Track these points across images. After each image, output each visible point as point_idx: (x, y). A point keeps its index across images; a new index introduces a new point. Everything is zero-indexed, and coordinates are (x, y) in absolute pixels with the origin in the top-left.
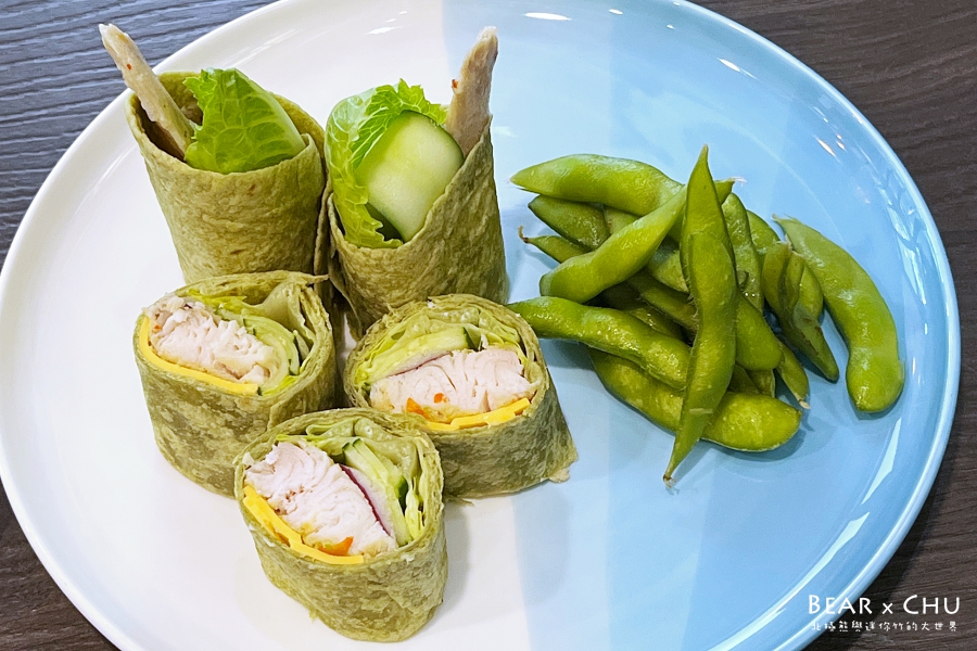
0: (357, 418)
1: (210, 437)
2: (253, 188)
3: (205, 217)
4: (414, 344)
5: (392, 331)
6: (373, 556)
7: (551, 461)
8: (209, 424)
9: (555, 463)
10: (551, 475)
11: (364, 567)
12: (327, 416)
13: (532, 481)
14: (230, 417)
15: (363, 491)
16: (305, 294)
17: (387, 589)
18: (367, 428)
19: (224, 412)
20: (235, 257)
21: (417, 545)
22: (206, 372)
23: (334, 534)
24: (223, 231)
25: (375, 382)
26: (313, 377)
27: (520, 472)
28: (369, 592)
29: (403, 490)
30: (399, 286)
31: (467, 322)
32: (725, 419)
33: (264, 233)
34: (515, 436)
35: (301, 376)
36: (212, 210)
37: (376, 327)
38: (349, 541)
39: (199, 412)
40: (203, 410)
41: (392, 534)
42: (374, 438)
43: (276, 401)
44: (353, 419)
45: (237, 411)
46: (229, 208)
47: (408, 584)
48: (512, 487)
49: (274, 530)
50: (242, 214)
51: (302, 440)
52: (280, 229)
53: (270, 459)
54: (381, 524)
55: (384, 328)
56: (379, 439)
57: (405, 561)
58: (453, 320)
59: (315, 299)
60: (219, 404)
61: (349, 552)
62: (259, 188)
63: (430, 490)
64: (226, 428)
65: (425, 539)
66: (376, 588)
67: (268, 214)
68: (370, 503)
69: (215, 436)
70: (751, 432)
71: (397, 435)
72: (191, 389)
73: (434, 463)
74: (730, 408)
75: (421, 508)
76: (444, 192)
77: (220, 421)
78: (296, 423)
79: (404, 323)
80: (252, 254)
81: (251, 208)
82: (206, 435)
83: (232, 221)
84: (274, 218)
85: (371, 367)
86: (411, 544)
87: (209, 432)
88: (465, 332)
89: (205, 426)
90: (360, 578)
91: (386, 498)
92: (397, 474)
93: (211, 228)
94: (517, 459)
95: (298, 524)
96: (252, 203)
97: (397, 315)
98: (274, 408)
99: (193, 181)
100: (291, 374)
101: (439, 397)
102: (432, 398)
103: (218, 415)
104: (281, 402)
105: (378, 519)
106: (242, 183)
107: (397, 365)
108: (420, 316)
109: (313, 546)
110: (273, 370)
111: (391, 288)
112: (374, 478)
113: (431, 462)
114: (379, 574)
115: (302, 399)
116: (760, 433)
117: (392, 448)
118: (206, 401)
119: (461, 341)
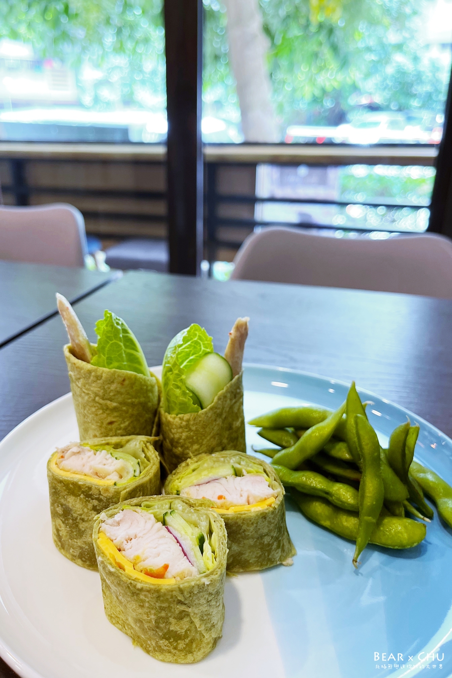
0: (173, 500)
1: (83, 520)
2: (124, 380)
3: (97, 399)
4: (205, 473)
5: (192, 467)
6: (181, 579)
7: (283, 551)
8: (83, 510)
9: (285, 553)
10: (284, 560)
11: (176, 586)
12: (155, 498)
13: (272, 562)
14: (95, 503)
15: (176, 539)
16: (146, 446)
17: (190, 610)
18: (179, 505)
19: (93, 499)
20: (110, 427)
21: (212, 573)
22: (85, 475)
23: (155, 564)
24: (105, 408)
25: (183, 489)
26: (147, 478)
27: (266, 554)
28: (177, 612)
29: (201, 541)
30: (197, 442)
31: (234, 463)
32: (382, 529)
33: (127, 412)
34: (266, 523)
35: (141, 477)
36: (101, 393)
37: (183, 464)
38: (166, 567)
39: (78, 500)
40: (80, 499)
41: (195, 564)
42: (183, 511)
43: (125, 489)
44: (170, 500)
45: (101, 497)
46: (110, 392)
47: (204, 608)
48: (262, 565)
49: (115, 560)
50: (116, 397)
51: (138, 509)
52: (135, 412)
53: (117, 518)
54: (188, 558)
55: (188, 465)
56: (186, 511)
57: (204, 584)
58: (226, 462)
59: (151, 448)
60: (90, 493)
61: (165, 576)
62: (127, 382)
63: (219, 540)
64: (93, 512)
65: (217, 570)
66: (182, 608)
67: (130, 401)
68: (180, 546)
69: (86, 519)
70: (400, 535)
71: (198, 510)
72: (75, 484)
73: (221, 526)
74: (383, 522)
75: (213, 552)
76: (223, 389)
77: (90, 506)
78: (135, 501)
79: (199, 463)
80: (119, 425)
81: (122, 394)
82: (80, 519)
83: (111, 401)
84: (133, 405)
85: (180, 482)
86: (208, 572)
87: (83, 517)
88: (233, 467)
89: (81, 512)
90: (172, 597)
91: (191, 544)
92: (197, 533)
93: (99, 406)
94: (266, 542)
95: (132, 557)
96: (123, 390)
97: (195, 459)
98: (123, 493)
99: (93, 374)
100: (134, 476)
101: (220, 497)
102: (216, 497)
103: (89, 502)
104: (128, 490)
105: (185, 555)
106: (119, 376)
107: (195, 482)
108: (208, 460)
109: (141, 571)
110: (124, 474)
111: (192, 443)
112: (183, 532)
113: (219, 525)
114: (185, 593)
115: (140, 491)
116: (406, 535)
117: (194, 517)
118: (83, 492)
119: (232, 471)
